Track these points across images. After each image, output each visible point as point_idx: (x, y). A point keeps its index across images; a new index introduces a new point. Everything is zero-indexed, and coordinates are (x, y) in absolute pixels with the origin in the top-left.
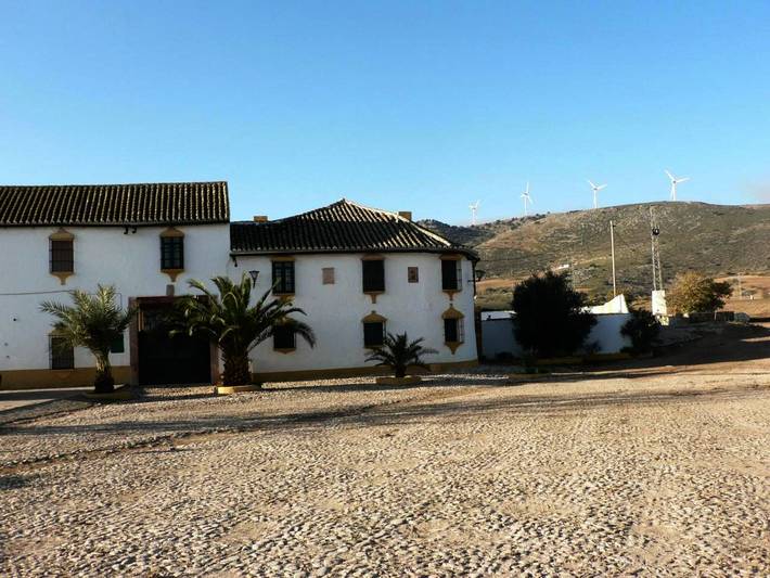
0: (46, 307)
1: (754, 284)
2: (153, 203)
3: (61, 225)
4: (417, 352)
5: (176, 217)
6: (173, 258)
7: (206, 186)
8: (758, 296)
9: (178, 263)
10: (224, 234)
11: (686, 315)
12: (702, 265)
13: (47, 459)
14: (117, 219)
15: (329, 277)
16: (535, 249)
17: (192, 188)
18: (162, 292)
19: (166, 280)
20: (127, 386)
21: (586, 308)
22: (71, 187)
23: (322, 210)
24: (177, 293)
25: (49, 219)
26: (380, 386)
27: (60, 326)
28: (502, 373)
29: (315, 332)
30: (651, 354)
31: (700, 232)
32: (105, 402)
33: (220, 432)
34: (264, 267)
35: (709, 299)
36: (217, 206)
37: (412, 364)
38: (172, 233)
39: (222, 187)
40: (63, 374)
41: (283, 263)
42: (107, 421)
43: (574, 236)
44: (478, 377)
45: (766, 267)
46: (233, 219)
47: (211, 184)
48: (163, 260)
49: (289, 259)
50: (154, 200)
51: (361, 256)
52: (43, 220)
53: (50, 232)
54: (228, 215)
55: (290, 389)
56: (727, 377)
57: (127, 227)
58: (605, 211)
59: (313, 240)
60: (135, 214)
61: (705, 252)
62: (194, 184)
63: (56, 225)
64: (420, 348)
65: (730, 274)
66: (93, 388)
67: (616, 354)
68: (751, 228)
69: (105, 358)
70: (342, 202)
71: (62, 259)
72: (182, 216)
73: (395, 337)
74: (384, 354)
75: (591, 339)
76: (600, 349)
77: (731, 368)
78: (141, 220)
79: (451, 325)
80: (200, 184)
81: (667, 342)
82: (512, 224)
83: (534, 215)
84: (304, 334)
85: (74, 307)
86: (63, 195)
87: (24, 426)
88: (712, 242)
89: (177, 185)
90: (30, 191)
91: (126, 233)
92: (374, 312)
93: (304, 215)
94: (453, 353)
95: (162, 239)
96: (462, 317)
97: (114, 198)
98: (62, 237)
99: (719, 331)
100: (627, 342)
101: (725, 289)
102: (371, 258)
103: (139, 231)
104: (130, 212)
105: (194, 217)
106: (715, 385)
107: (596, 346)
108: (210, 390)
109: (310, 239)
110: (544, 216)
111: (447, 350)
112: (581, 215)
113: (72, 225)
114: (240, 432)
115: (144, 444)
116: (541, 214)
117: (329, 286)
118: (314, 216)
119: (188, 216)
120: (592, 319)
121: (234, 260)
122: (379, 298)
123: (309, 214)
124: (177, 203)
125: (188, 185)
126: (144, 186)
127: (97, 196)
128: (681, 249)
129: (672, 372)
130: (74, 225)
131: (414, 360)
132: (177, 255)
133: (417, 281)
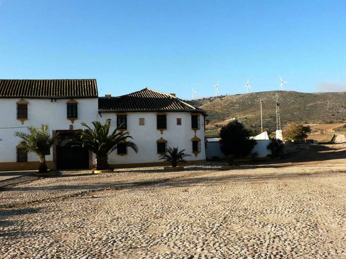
0: (17, 134)
1: (317, 128)
2: (64, 88)
3: (22, 98)
4: (182, 156)
5: (74, 95)
6: (72, 113)
7: (87, 81)
8: (319, 133)
9: (74, 115)
10: (95, 102)
11: (293, 141)
12: (294, 119)
13: (37, 201)
14: (47, 95)
15: (142, 122)
16: (220, 111)
17: (81, 81)
18: (67, 128)
19: (69, 123)
20: (52, 170)
21: (252, 137)
22: (26, 80)
23: (137, 92)
24: (75, 129)
25: (17, 95)
26: (166, 170)
27: (23, 143)
28: (218, 165)
29: (138, 146)
30: (280, 158)
31: (293, 104)
32: (45, 177)
33: (107, 190)
34: (113, 117)
35: (301, 134)
36: (92, 90)
37: (180, 161)
38: (72, 102)
39: (94, 82)
40: (22, 164)
41: (122, 116)
42: (51, 185)
43: (238, 105)
44: (208, 167)
45: (322, 120)
46: (99, 96)
47: (89, 80)
48: (68, 113)
49: (124, 114)
50: (64, 87)
51: (156, 113)
52: (14, 95)
53: (17, 100)
54: (97, 94)
55: (127, 171)
56: (318, 168)
57: (52, 99)
58: (251, 95)
59: (135, 106)
60: (56, 93)
61: (295, 113)
62: (81, 80)
63: (20, 97)
64: (183, 154)
65: (306, 123)
66: (38, 171)
67: (265, 157)
68: (315, 103)
69: (43, 157)
70: (146, 89)
71: (22, 113)
72: (77, 94)
73: (172, 149)
74: (167, 156)
75: (254, 150)
76: (258, 155)
77: (317, 164)
78: (58, 96)
79: (195, 143)
80: (84, 80)
81: (286, 153)
82: (210, 100)
83: (220, 96)
84: (133, 147)
85: (30, 134)
86: (22, 84)
87: (14, 187)
88: (299, 109)
89: (74, 80)
90: (7, 82)
91: (52, 101)
92: (161, 138)
93: (130, 94)
94: (196, 156)
95: (68, 104)
96: (200, 140)
97: (46, 85)
98: (23, 102)
99: (307, 148)
100: (269, 152)
101: (308, 130)
102: (161, 114)
103: (57, 101)
104: (53, 92)
105: (82, 95)
106: (315, 171)
107: (256, 154)
108: (90, 172)
109: (133, 105)
110: (224, 96)
111: (193, 155)
112: (240, 96)
113: (27, 98)
114: (116, 190)
115: (77, 195)
116: (223, 95)
117: (142, 126)
118: (134, 95)
119: (80, 94)
120: (254, 142)
121: (100, 114)
122: (164, 132)
123: (132, 94)
124: (74, 88)
125: (79, 80)
126: (59, 81)
127: (38, 85)
128: (285, 112)
129: (292, 165)
130: (28, 98)
131: (180, 159)
132: (74, 112)
133: (181, 124)
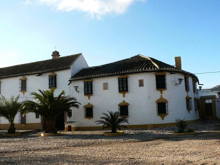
3: (23, 75)
6: (52, 84)
10: (69, 73)
15: (106, 87)
34: (81, 84)
38: (53, 74)
41: (88, 82)
49: (90, 80)
51: (118, 76)
53: (21, 77)
57: (39, 74)
71: (24, 86)
92: (124, 101)
95: (49, 77)
96: (167, 101)
98: (24, 78)
102: (123, 77)
103: (43, 75)
113: (26, 75)
117: (106, 91)
121: (71, 82)
122: (126, 94)
133: (143, 86)
